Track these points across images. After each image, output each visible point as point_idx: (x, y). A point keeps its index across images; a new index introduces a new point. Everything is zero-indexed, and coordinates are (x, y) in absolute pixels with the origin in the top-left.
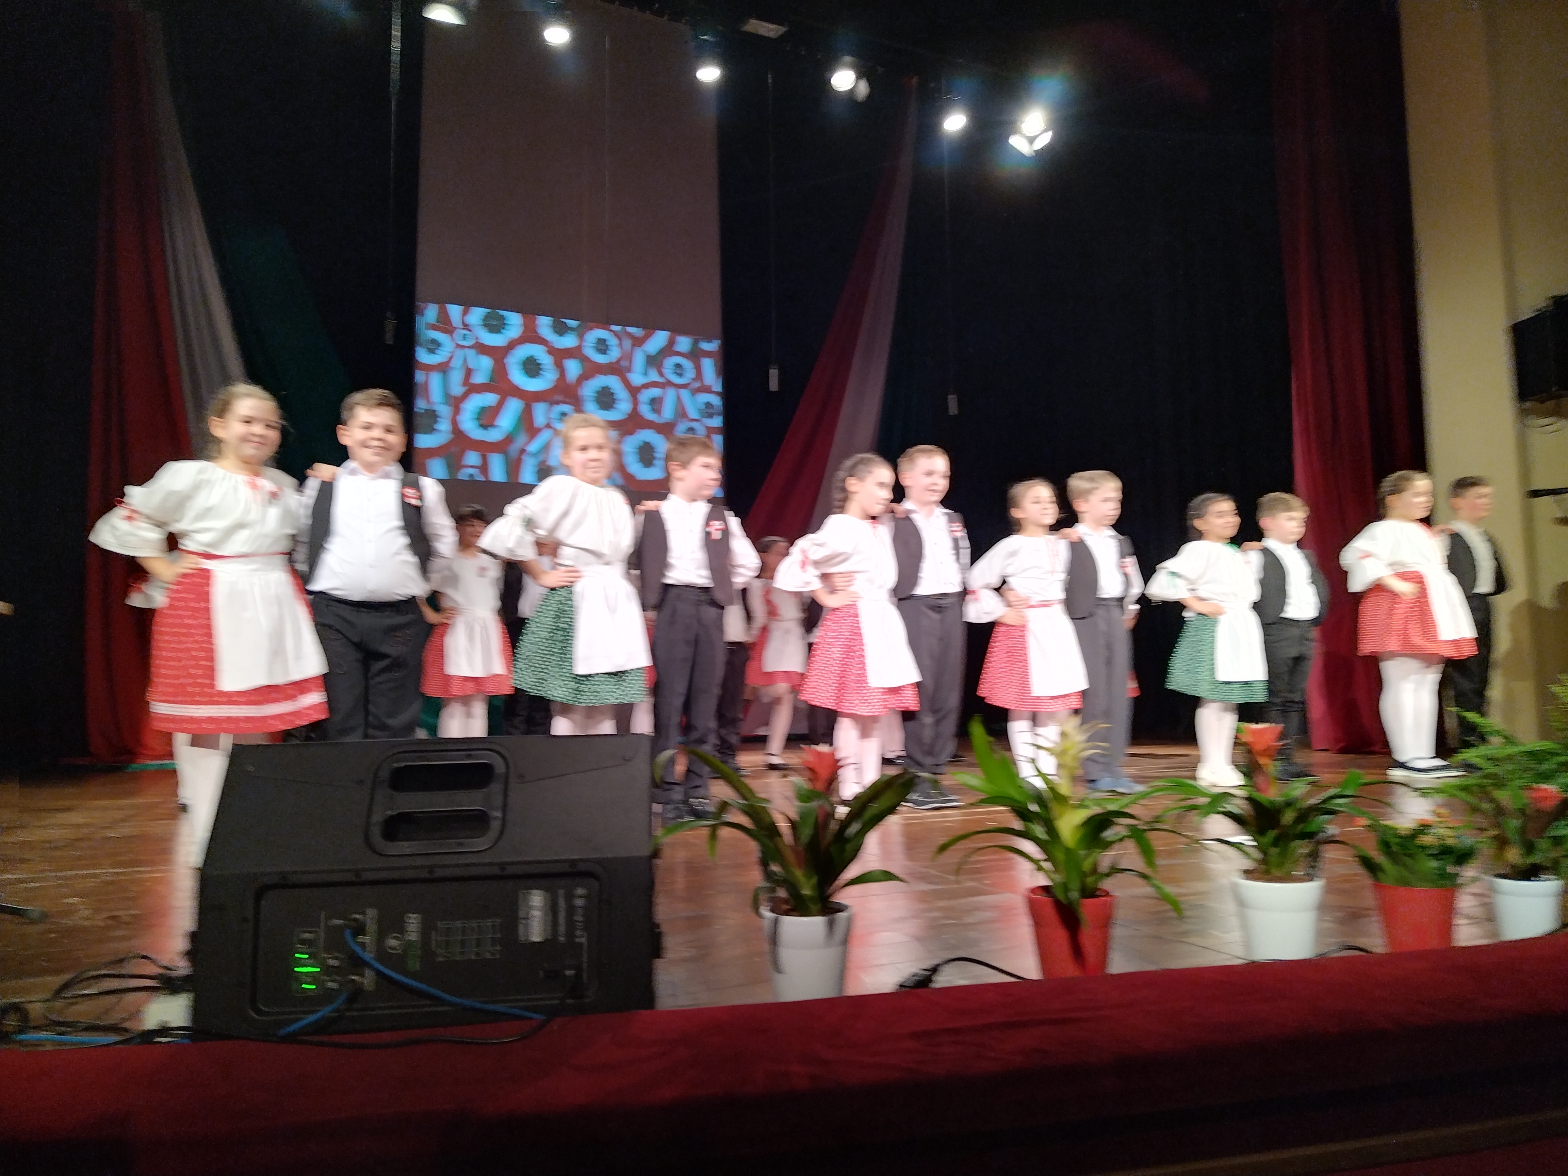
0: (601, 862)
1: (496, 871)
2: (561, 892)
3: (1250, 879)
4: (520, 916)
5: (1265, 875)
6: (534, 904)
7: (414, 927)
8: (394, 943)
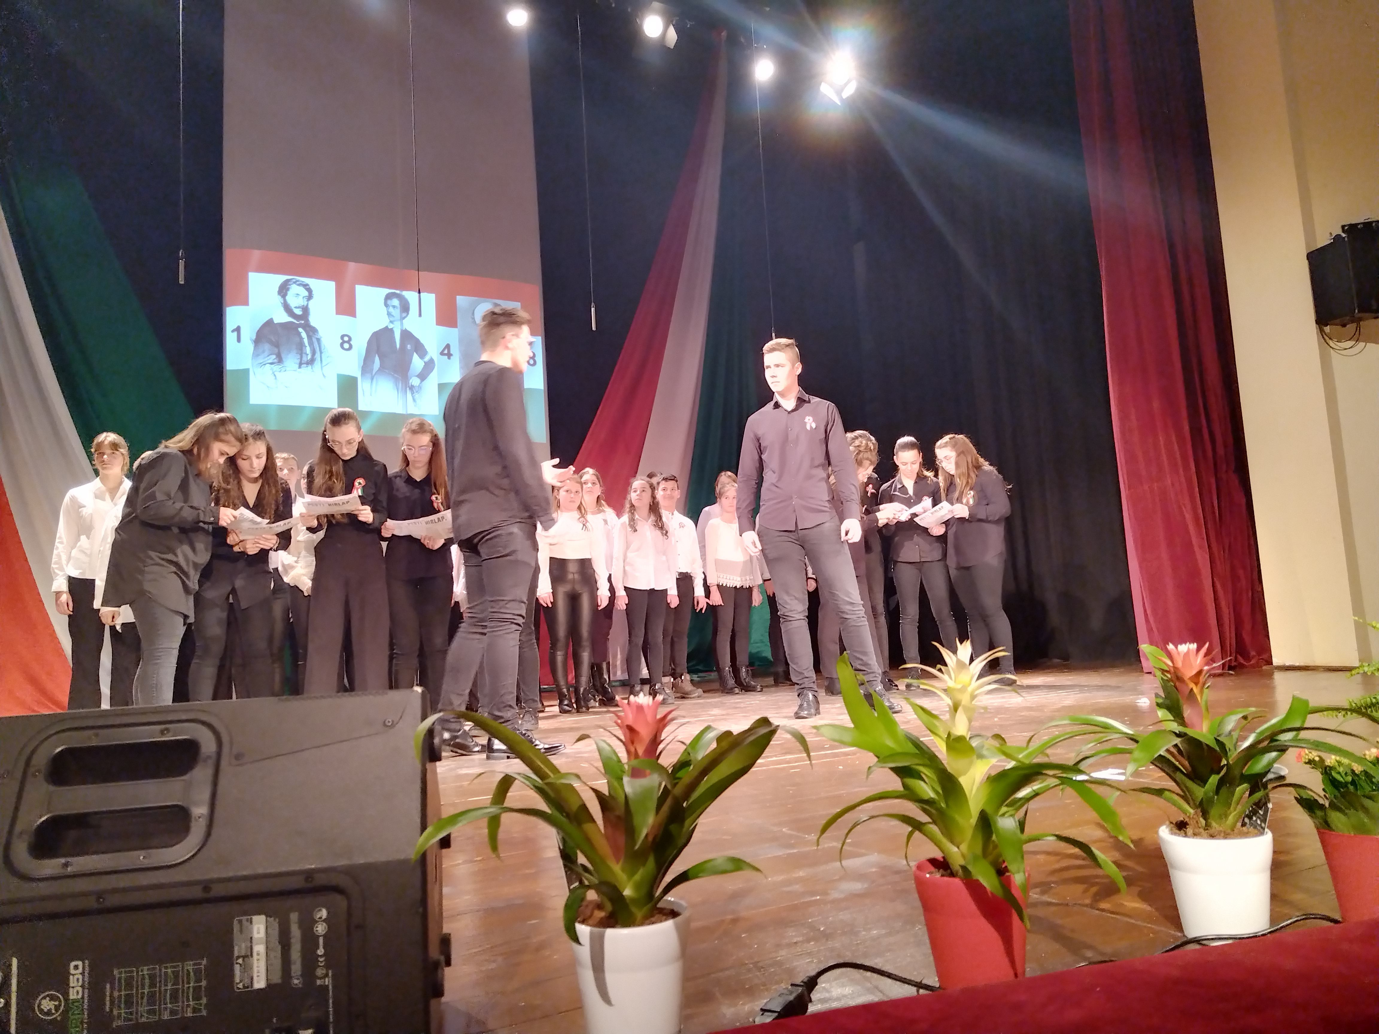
0: (349, 871)
1: (197, 893)
2: (294, 917)
3: (1186, 835)
4: (236, 954)
5: (1205, 830)
6: (256, 935)
7: (78, 980)
8: (47, 1005)
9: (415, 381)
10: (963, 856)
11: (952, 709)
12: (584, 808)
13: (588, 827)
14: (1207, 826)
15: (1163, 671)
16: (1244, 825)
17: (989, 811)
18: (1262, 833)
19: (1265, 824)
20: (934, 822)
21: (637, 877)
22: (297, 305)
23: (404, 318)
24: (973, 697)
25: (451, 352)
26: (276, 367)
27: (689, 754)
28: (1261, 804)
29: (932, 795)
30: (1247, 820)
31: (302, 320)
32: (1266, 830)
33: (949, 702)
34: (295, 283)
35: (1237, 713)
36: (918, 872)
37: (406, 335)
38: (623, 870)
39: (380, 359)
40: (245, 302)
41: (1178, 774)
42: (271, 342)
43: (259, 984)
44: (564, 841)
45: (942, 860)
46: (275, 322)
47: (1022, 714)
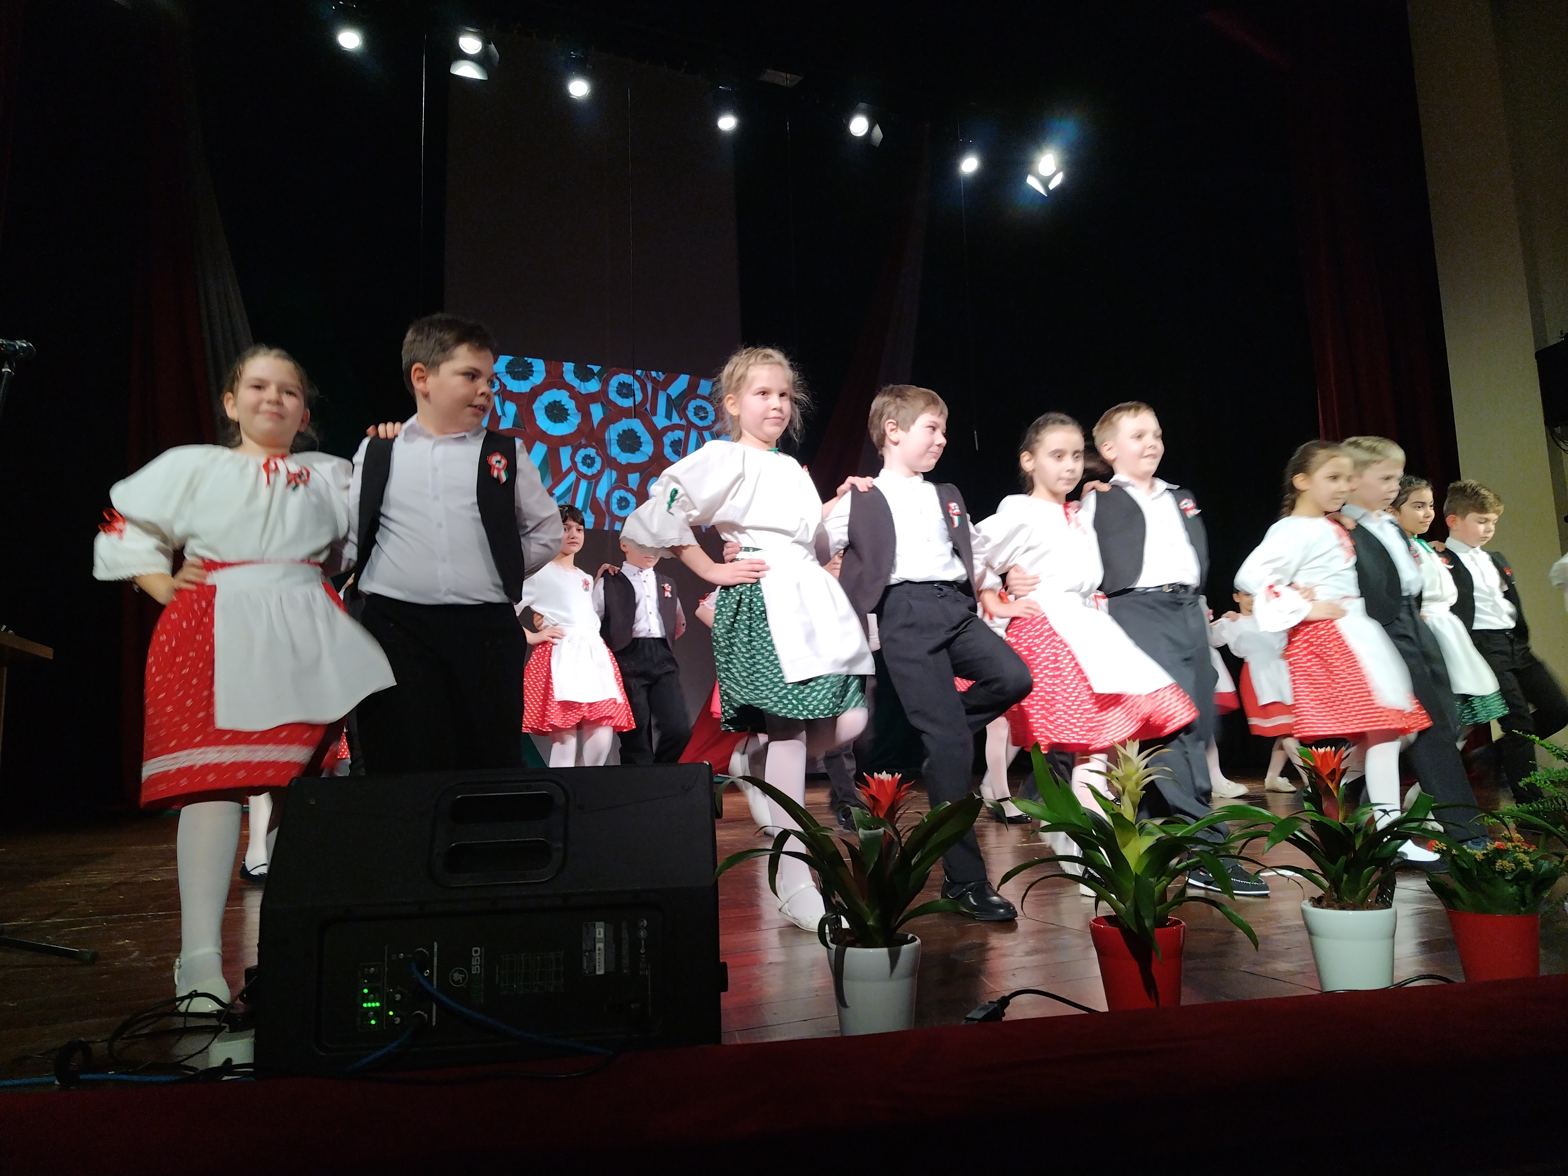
0: (664, 892)
1: (559, 902)
2: (624, 924)
3: (1321, 907)
4: (584, 948)
5: (1338, 902)
6: (598, 936)
7: (477, 960)
8: (457, 976)
13: (841, 870)
14: (1340, 899)
16: (1377, 900)
17: (1147, 874)
18: (1387, 907)
30: (1379, 898)
36: (1095, 927)
38: (868, 906)
41: (1315, 855)
43: (600, 971)
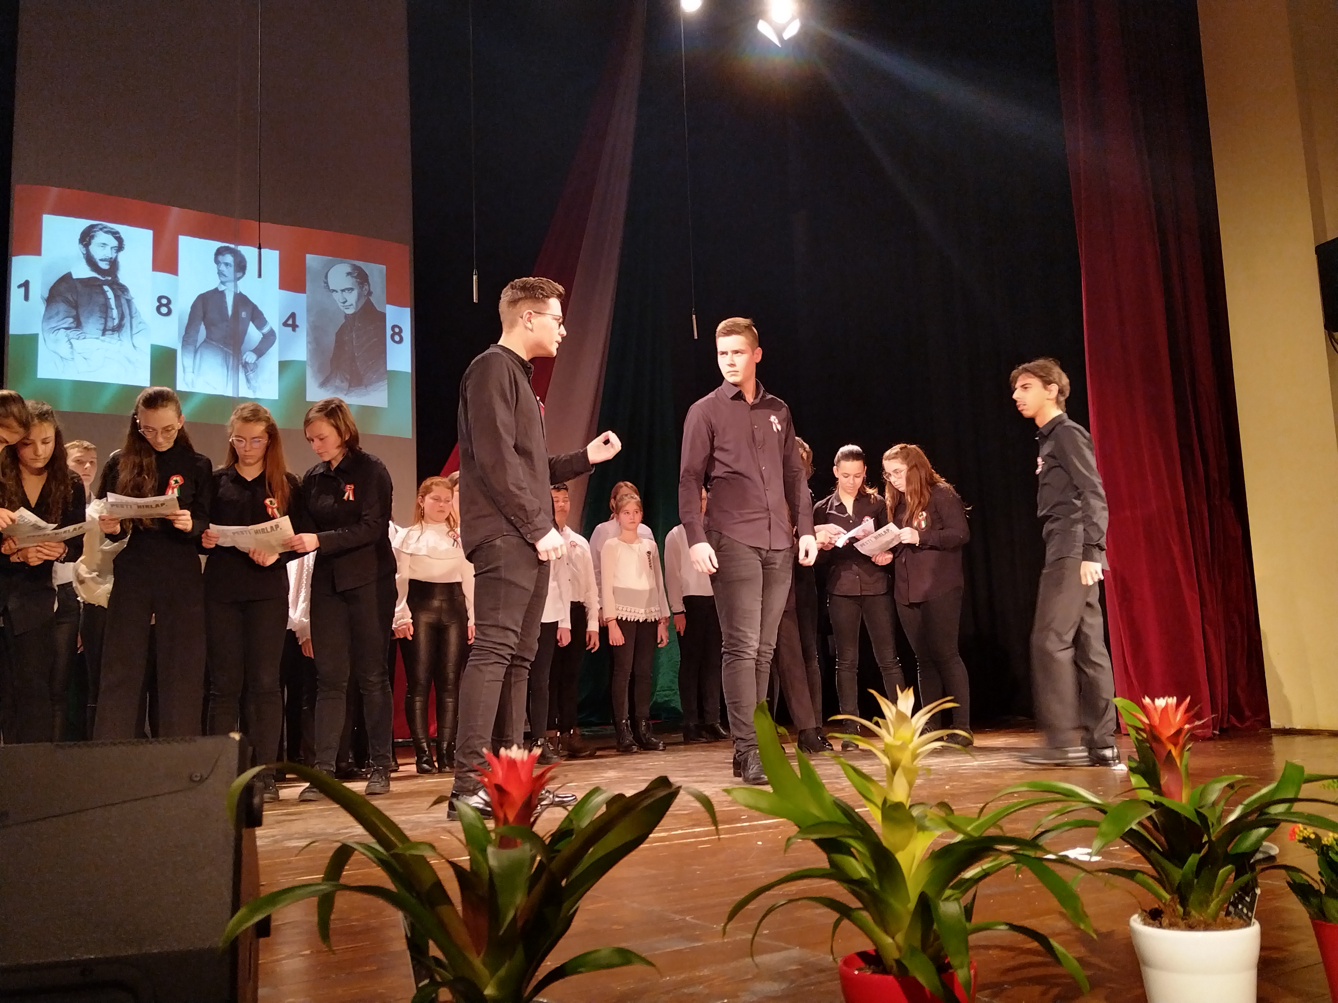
0: (139, 962)
3: (1161, 926)
5: (1183, 919)
9: (250, 357)
10: (899, 948)
11: (890, 770)
12: (438, 885)
13: (443, 910)
14: (1186, 914)
15: (1137, 729)
16: (1228, 914)
17: (930, 893)
18: (1248, 924)
19: (1252, 913)
20: (866, 908)
21: (502, 972)
22: (104, 257)
23: (239, 279)
24: (915, 756)
25: (297, 323)
26: (73, 334)
27: (571, 821)
28: (1248, 889)
29: (864, 874)
30: (1231, 909)
31: (109, 276)
32: (1253, 920)
33: (886, 761)
34: (101, 229)
35: (1221, 781)
36: (845, 968)
37: (241, 300)
38: (484, 964)
39: (206, 328)
40: (37, 251)
41: (1153, 852)
42: (67, 302)
44: (412, 927)
45: (874, 954)
46: (75, 277)
47: (979, 781)
